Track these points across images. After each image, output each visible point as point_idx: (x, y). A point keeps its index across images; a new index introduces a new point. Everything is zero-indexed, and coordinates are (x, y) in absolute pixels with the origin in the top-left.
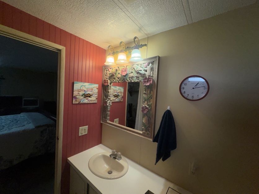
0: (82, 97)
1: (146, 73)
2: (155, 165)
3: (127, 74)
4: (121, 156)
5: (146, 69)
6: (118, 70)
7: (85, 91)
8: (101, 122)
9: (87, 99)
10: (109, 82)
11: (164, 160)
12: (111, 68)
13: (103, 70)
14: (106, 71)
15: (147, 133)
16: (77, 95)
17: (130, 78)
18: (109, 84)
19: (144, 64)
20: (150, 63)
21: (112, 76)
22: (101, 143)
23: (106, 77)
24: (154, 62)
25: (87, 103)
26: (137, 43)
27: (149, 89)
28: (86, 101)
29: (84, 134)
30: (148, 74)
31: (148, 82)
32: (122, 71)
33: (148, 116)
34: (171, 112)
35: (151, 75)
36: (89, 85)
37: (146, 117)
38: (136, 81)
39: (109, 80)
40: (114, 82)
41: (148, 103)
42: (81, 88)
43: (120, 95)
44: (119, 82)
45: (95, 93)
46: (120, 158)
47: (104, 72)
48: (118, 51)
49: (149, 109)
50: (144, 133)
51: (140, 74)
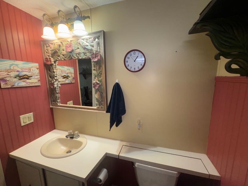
0: (16, 79)
1: (93, 48)
2: (110, 131)
3: (73, 51)
4: (79, 134)
5: (92, 44)
6: (62, 45)
7: (18, 71)
8: (51, 107)
9: (24, 81)
10: (52, 60)
11: (117, 126)
12: (52, 44)
13: (42, 46)
14: (47, 47)
15: (101, 107)
16: (7, 77)
17: (76, 54)
18: (53, 63)
19: (90, 38)
20: (95, 39)
21: (55, 53)
22: (55, 129)
23: (48, 55)
24: (99, 36)
25: (25, 86)
26: (79, 14)
27: (98, 65)
28: (22, 84)
29: (28, 123)
30: (95, 50)
31: (95, 57)
32: (67, 47)
33: (100, 91)
34: (119, 84)
35: (99, 51)
36: (23, 64)
37: (98, 93)
38: (84, 57)
39: (51, 58)
40: (59, 60)
41: (98, 79)
42: (12, 68)
43: (70, 76)
44: (65, 60)
45: (36, 74)
46: (78, 136)
47: (44, 49)
48: (57, 23)
49: (100, 84)
50: (98, 107)
51: (87, 49)
